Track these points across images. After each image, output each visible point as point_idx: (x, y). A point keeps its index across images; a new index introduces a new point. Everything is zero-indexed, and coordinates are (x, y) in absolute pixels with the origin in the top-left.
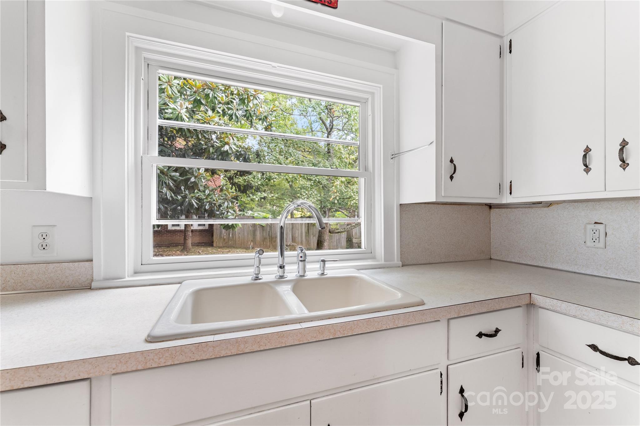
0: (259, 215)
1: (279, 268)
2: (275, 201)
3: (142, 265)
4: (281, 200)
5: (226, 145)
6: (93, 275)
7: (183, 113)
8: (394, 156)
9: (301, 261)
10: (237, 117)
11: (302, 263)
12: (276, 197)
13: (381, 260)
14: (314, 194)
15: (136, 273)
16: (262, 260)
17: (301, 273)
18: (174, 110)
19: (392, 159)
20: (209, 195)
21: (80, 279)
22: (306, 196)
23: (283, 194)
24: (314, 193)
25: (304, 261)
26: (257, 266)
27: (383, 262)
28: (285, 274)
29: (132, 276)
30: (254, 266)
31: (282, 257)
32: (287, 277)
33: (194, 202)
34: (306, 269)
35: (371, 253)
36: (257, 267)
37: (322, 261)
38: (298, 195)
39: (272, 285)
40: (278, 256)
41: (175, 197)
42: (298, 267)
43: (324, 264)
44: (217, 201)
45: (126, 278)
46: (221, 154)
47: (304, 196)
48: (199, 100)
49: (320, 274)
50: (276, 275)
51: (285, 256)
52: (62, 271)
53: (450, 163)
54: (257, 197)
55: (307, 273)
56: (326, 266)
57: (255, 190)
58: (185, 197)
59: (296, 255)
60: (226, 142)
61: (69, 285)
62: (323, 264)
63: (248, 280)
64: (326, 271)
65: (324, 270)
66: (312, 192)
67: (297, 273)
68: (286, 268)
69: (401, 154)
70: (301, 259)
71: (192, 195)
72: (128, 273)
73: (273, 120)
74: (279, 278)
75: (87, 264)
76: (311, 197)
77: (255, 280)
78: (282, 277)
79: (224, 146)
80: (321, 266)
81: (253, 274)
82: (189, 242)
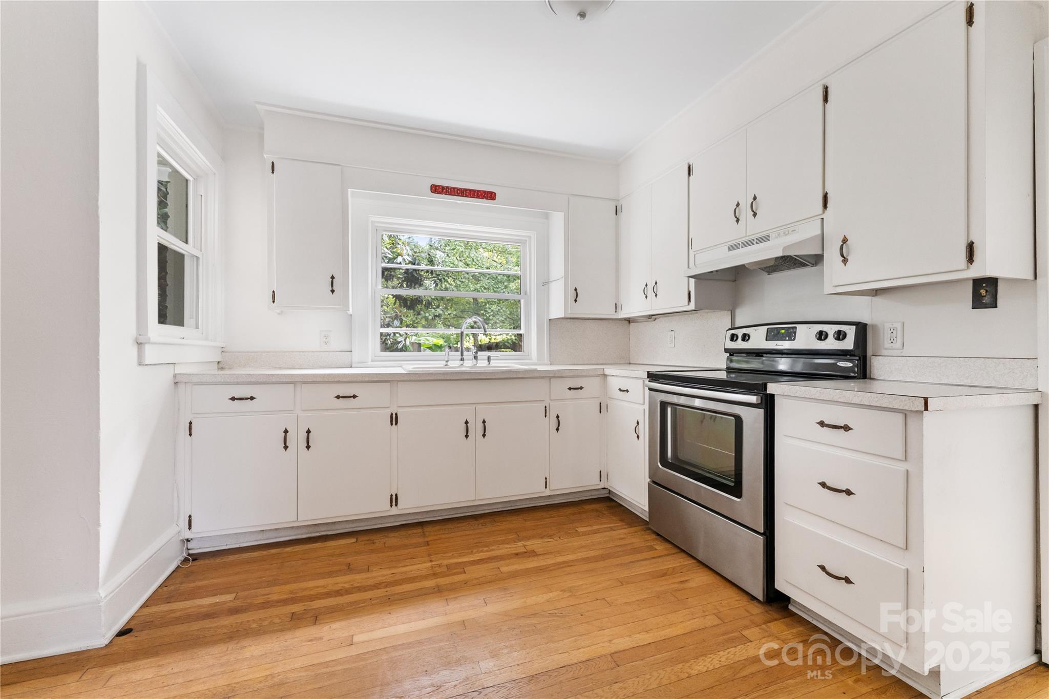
0: (427, 342)
2: (451, 321)
4: (460, 319)
5: (399, 257)
9: (475, 357)
12: (454, 315)
14: (502, 311)
17: (475, 364)
19: (543, 286)
22: (492, 313)
23: (463, 311)
24: (502, 309)
35: (529, 355)
38: (482, 312)
47: (489, 313)
53: (574, 291)
54: (430, 315)
57: (425, 305)
60: (398, 253)
66: (499, 308)
76: (498, 314)
78: (462, 365)
79: (397, 258)
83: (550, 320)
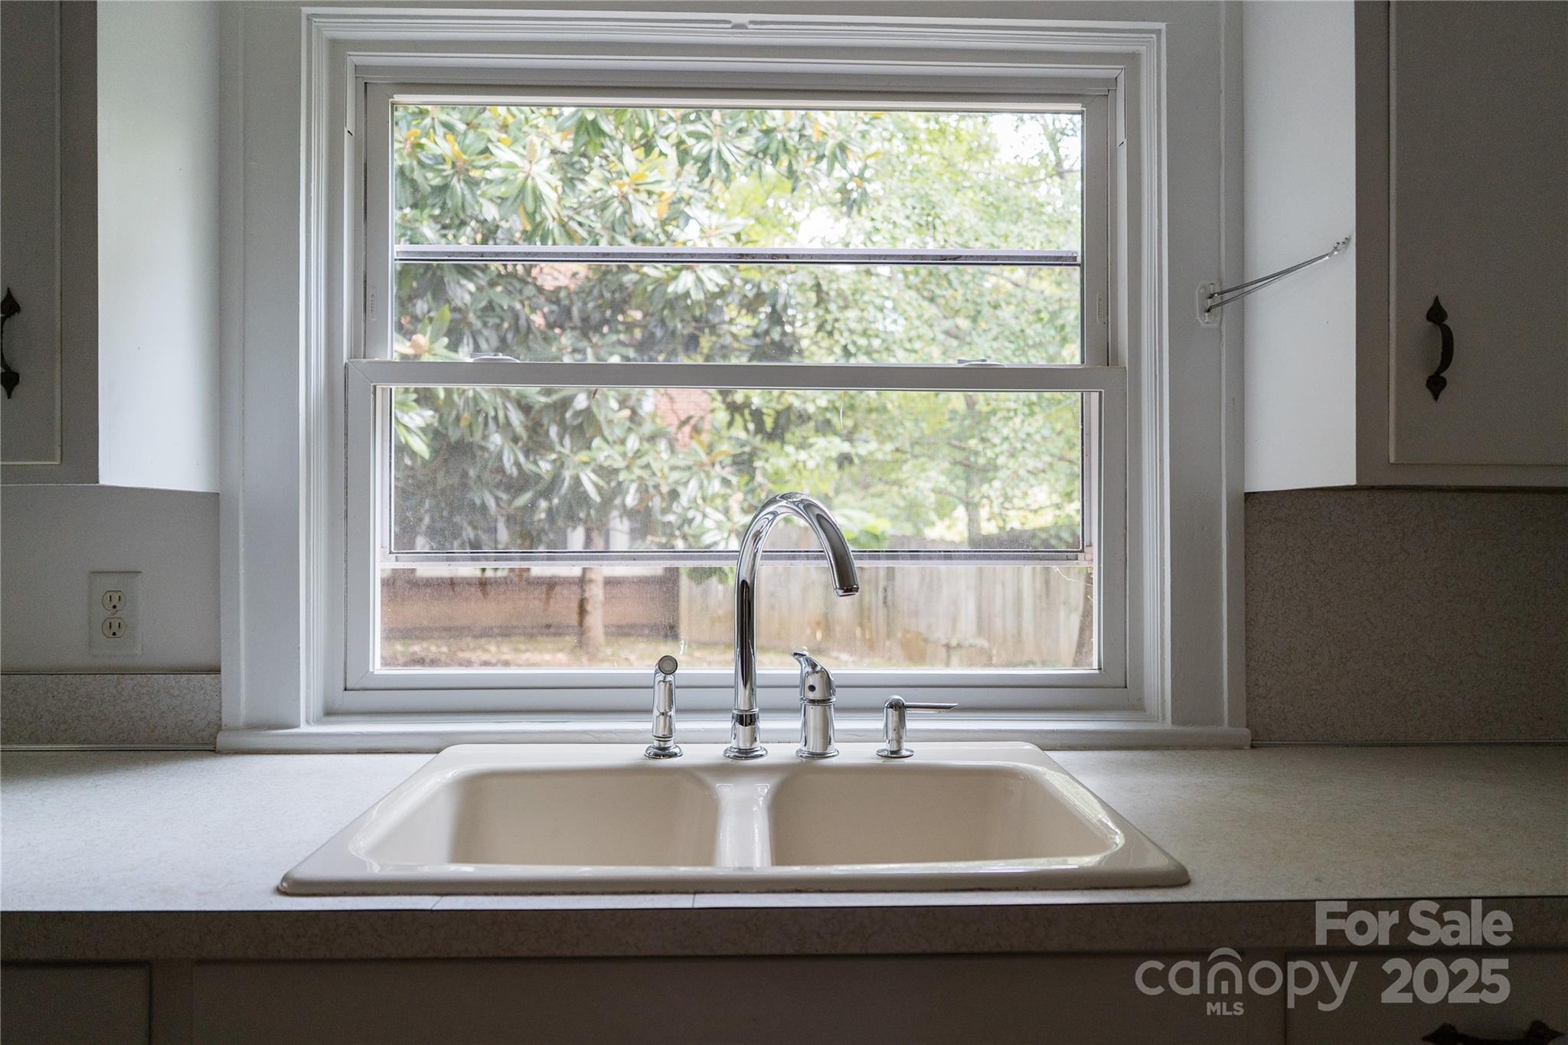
1: (737, 724)
3: (345, 689)
6: (220, 713)
7: (539, 175)
8: (1217, 299)
9: (813, 702)
10: (726, 165)
11: (819, 708)
13: (1164, 718)
15: (331, 713)
16: (677, 692)
17: (815, 746)
18: (509, 170)
19: (1209, 311)
20: (638, 454)
21: (192, 721)
25: (824, 702)
26: (662, 711)
27: (1167, 725)
28: (757, 745)
29: (318, 722)
30: (650, 711)
31: (745, 686)
32: (762, 755)
33: (589, 481)
34: (831, 733)
35: (1126, 687)
36: (663, 714)
37: (891, 706)
39: (709, 779)
40: (732, 683)
41: (528, 467)
42: (805, 723)
43: (902, 720)
44: (665, 477)
45: (302, 725)
46: (668, 306)
48: (594, 122)
49: (886, 753)
50: (728, 746)
51: (759, 682)
52: (151, 698)
53: (1430, 324)
55: (835, 746)
56: (910, 725)
58: (560, 464)
59: (798, 682)
61: (168, 737)
62: (896, 718)
63: (634, 754)
64: (906, 745)
65: (899, 741)
67: (800, 746)
68: (763, 724)
69: (1250, 288)
70: (811, 695)
71: (583, 456)
72: (306, 712)
73: (869, 157)
74: (736, 757)
75: (208, 679)
77: (657, 756)
78: (746, 753)
80: (890, 726)
81: (650, 737)
82: (596, 620)
83: (1248, 495)
